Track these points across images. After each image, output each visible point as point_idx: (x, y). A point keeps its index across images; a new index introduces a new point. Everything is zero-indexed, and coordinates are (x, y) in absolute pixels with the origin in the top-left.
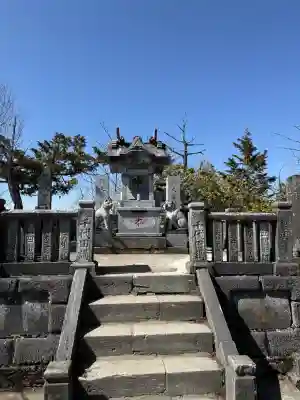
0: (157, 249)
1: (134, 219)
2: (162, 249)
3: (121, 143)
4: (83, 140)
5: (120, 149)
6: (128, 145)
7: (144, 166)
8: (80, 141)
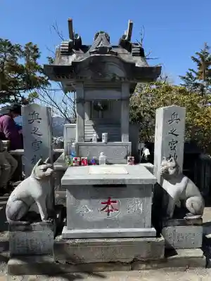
0: (147, 262)
1: (99, 203)
2: (154, 261)
3: (77, 45)
4: (36, 50)
5: (74, 56)
6: (85, 49)
7: (115, 84)
8: (33, 51)
